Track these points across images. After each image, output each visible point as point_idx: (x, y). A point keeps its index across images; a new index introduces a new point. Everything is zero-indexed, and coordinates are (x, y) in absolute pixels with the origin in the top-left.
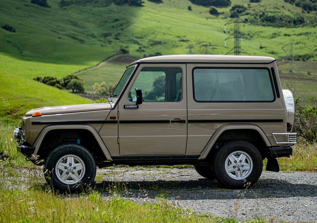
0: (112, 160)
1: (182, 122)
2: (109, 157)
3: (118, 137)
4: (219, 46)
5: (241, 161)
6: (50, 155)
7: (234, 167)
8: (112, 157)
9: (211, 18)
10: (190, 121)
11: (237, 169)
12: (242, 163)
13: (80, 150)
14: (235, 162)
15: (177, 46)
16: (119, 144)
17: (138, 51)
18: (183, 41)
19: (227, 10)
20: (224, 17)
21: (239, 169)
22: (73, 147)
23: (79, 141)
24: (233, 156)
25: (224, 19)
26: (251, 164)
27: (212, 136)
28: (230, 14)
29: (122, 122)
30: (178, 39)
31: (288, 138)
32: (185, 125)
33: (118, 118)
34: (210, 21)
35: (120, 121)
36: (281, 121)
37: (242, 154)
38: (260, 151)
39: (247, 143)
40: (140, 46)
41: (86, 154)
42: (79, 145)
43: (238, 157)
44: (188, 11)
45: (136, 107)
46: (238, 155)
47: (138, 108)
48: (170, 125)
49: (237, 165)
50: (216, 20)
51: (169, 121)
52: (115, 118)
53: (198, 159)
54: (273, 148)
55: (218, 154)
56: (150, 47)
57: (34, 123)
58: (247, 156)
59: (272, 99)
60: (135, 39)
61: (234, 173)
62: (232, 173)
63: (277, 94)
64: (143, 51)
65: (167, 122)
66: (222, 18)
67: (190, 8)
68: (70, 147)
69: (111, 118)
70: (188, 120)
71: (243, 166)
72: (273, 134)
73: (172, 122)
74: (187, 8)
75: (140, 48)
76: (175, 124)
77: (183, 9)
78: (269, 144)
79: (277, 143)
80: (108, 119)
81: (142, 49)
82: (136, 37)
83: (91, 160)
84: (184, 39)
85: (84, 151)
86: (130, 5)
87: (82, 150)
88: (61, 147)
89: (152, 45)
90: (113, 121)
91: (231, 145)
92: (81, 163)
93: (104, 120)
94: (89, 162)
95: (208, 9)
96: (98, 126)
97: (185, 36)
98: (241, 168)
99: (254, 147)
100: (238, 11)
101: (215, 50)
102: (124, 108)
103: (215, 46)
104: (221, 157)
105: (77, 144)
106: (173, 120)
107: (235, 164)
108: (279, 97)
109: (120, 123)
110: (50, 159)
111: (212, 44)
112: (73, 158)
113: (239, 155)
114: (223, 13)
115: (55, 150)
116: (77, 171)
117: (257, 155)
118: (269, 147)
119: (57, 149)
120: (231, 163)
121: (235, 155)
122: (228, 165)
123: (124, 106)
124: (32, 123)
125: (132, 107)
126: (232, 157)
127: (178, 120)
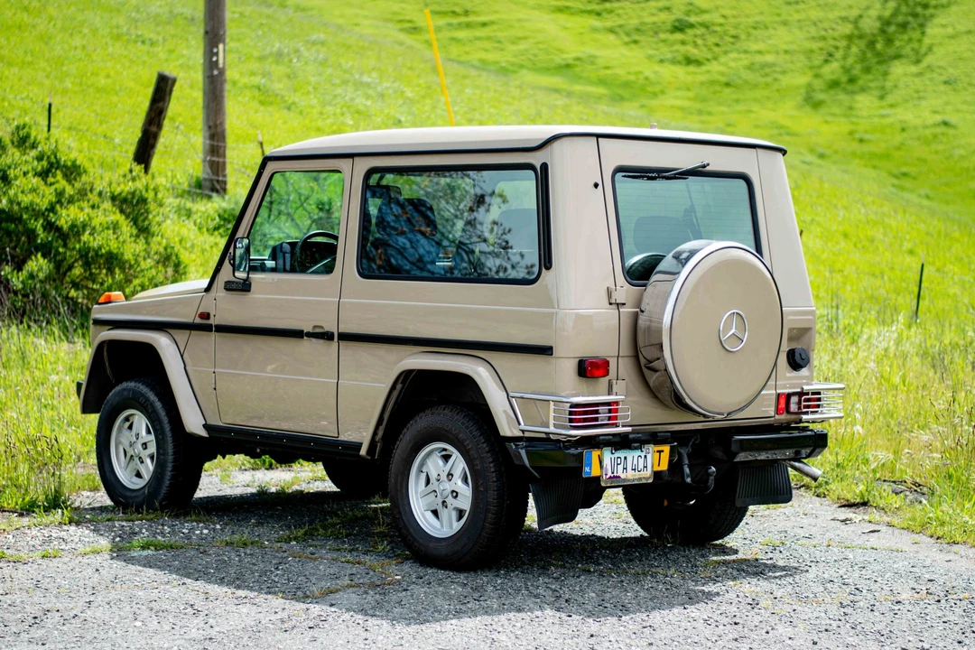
0: (207, 436)
1: (327, 336)
3: (214, 372)
5: (450, 477)
7: (436, 494)
8: (206, 426)
11: (439, 500)
12: (453, 485)
14: (438, 477)
16: (215, 390)
21: (445, 504)
24: (436, 454)
27: (385, 385)
29: (222, 329)
31: (552, 415)
32: (335, 344)
33: (215, 316)
35: (218, 326)
36: (546, 351)
37: (453, 456)
43: (445, 464)
46: (444, 457)
47: (249, 289)
48: (306, 342)
51: (302, 332)
52: (208, 316)
53: (360, 454)
58: (463, 466)
62: (434, 512)
63: (544, 255)
65: (297, 334)
69: (202, 315)
70: (341, 334)
71: (454, 494)
72: (511, 394)
73: (310, 335)
76: (314, 340)
79: (523, 427)
80: (198, 321)
90: (203, 325)
91: (422, 422)
92: (152, 434)
93: (191, 320)
96: (181, 336)
98: (450, 500)
102: (226, 288)
106: (310, 331)
107: (436, 486)
108: (548, 265)
109: (218, 331)
113: (448, 458)
118: (507, 439)
120: (429, 479)
122: (426, 485)
123: (226, 283)
126: (433, 461)
127: (321, 331)
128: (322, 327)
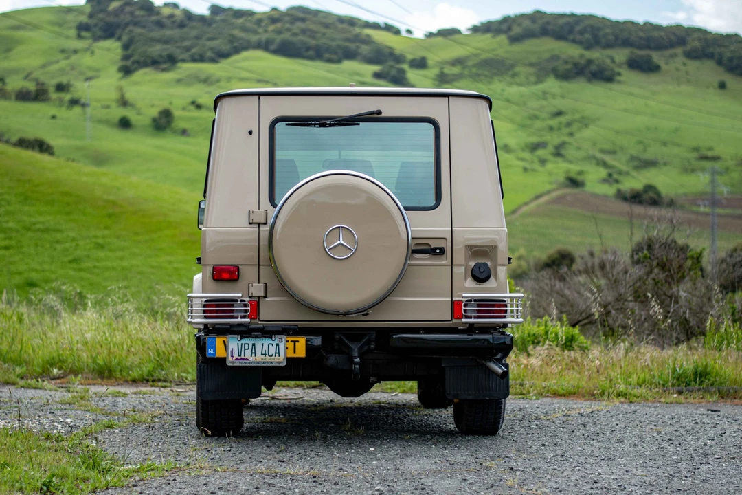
15: (693, 171)
17: (604, 181)
18: (706, 158)
30: (695, 155)
40: (610, 171)
44: (717, 90)
56: (634, 173)
60: (599, 155)
64: (617, 181)
67: (722, 86)
74: (716, 84)
75: (610, 175)
77: (708, 87)
81: (615, 176)
82: (602, 151)
84: (710, 154)
86: (589, 80)
89: (637, 168)
97: (710, 149)
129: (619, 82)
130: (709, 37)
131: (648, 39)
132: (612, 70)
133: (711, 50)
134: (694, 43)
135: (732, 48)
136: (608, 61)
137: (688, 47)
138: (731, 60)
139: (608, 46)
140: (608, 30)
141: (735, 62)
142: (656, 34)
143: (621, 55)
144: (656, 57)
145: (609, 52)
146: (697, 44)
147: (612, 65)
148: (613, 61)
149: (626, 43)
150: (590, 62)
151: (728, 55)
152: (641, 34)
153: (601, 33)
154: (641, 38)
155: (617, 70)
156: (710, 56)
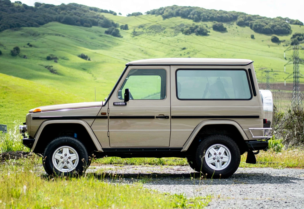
0: (103, 152)
1: (166, 117)
2: (99, 149)
3: (108, 131)
4: (280, 72)
5: (220, 153)
6: (48, 146)
7: (214, 159)
8: (103, 149)
9: (273, 46)
10: (173, 117)
11: (216, 160)
12: (221, 156)
13: (74, 142)
14: (215, 154)
16: (109, 137)
19: (288, 38)
20: (285, 45)
21: (218, 161)
22: (68, 139)
23: (76, 135)
24: (213, 149)
25: (285, 47)
26: (229, 157)
27: (193, 130)
28: (291, 42)
29: (111, 117)
31: (264, 133)
32: (169, 120)
33: (108, 114)
34: (272, 48)
35: (110, 117)
36: (257, 117)
37: (221, 147)
38: (238, 144)
39: (225, 137)
41: (79, 145)
42: (75, 138)
43: (217, 150)
44: (251, 39)
45: (124, 104)
46: (217, 148)
47: (126, 105)
48: (155, 120)
49: (217, 158)
50: (278, 48)
51: (154, 117)
52: (105, 114)
53: (181, 151)
54: (250, 142)
55: (199, 147)
57: (34, 118)
58: (226, 149)
59: (250, 97)
61: (214, 164)
62: (212, 164)
63: (254, 92)
65: (153, 117)
66: (284, 46)
67: (253, 37)
68: (65, 139)
69: (102, 114)
70: (172, 116)
71: (222, 158)
72: (249, 129)
73: (157, 117)
74: (250, 36)
76: (159, 119)
77: (246, 37)
78: (245, 138)
79: (253, 137)
80: (100, 115)
83: (84, 151)
85: (78, 143)
86: (197, 35)
87: (76, 142)
88: (57, 139)
90: (103, 116)
91: (211, 139)
92: (75, 153)
93: (96, 115)
94: (82, 152)
95: (270, 37)
96: (90, 121)
98: (220, 160)
99: (232, 140)
100: (298, 39)
101: (277, 75)
102: (114, 105)
103: (277, 71)
104: (202, 149)
105: (74, 137)
106: (158, 116)
107: (214, 156)
108: (255, 95)
109: (110, 118)
110: (47, 150)
111: (274, 70)
112: (68, 149)
113: (219, 148)
114: (284, 41)
115: (52, 142)
116: (71, 161)
117: (235, 148)
118: (246, 141)
119: (54, 141)
120: (211, 155)
121: (215, 148)
122: (209, 157)
123: (114, 103)
124: (33, 118)
125: (121, 104)
126: (211, 150)
127: (163, 116)
128: (163, 115)
129: (209, 35)
130: (247, 16)
131: (222, 17)
132: (206, 30)
133: (247, 22)
134: (240, 19)
135: (256, 21)
136: (205, 26)
137: (238, 21)
138: (256, 26)
139: (205, 20)
140: (204, 13)
141: (258, 27)
142: (224, 15)
143: (210, 24)
144: (225, 25)
145: (205, 23)
146: (242, 19)
147: (206, 28)
148: (207, 27)
149: (212, 19)
150: (197, 27)
151: (255, 24)
152: (218, 15)
153: (201, 15)
154: (218, 17)
155: (208, 30)
156: (247, 25)
